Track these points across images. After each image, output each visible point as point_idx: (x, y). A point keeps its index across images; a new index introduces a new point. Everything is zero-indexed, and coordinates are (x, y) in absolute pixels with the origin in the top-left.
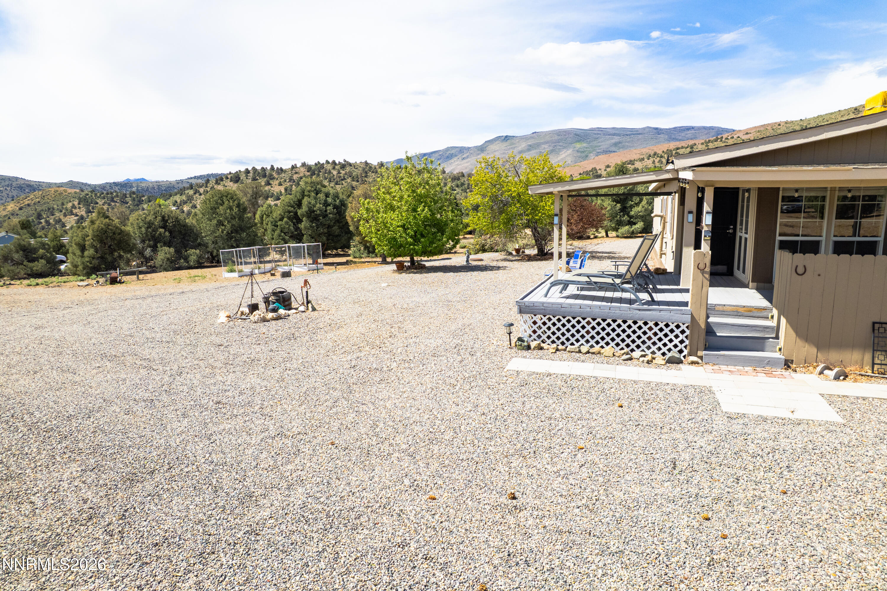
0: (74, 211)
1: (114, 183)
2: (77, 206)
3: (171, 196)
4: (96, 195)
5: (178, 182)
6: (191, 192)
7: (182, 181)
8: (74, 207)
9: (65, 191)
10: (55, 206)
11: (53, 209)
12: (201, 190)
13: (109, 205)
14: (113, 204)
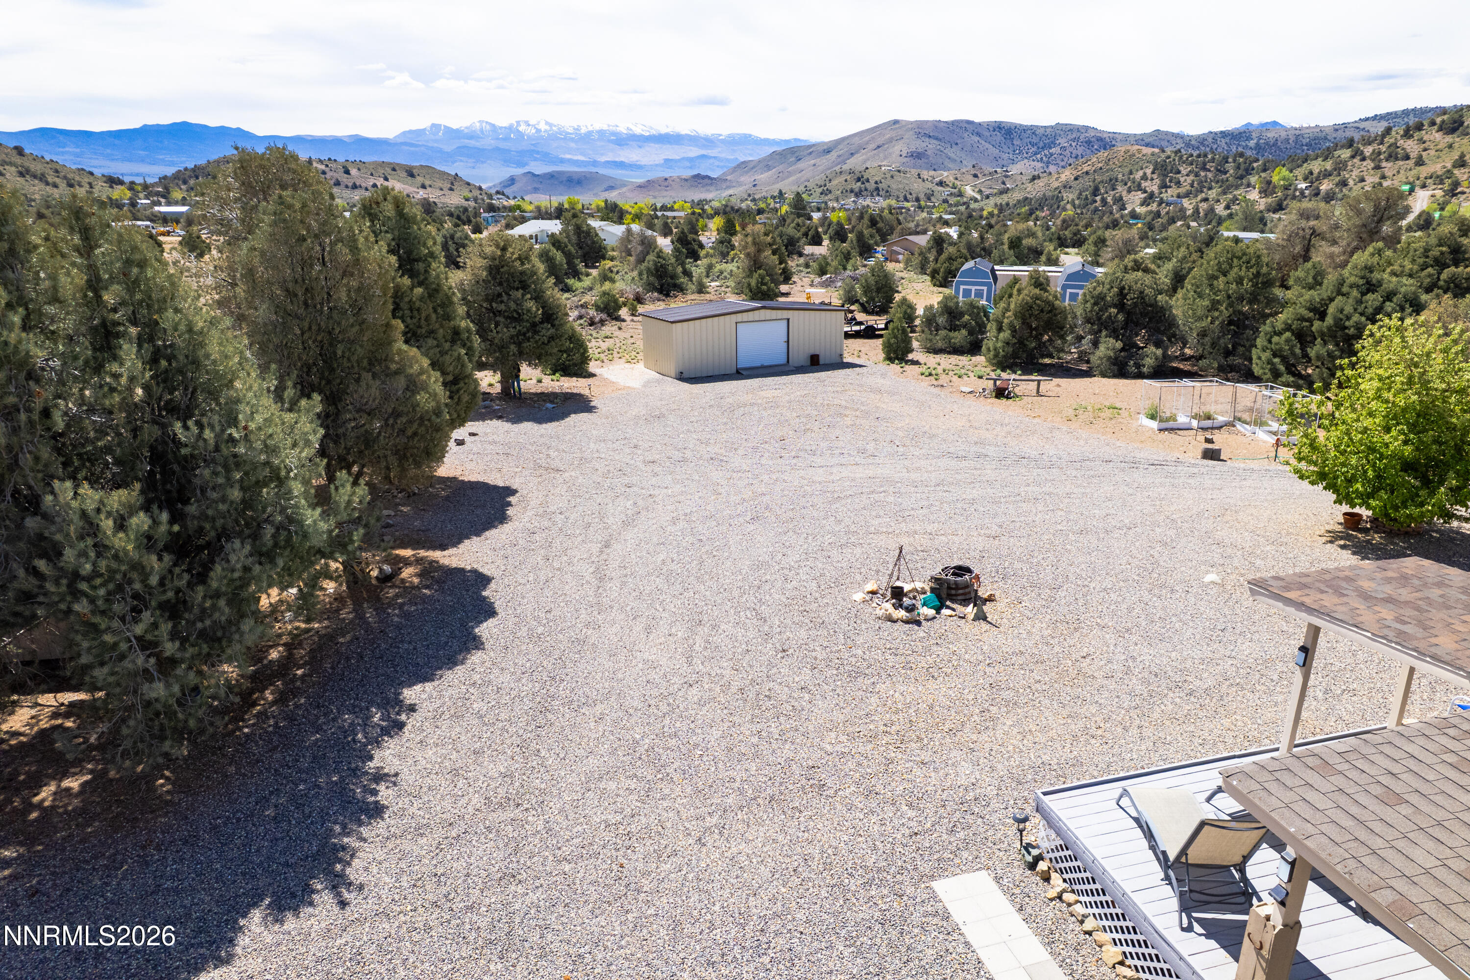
0: (1144, 184)
1: (1221, 132)
2: (1149, 176)
3: (1305, 160)
4: (1181, 157)
5: (1336, 128)
6: (1345, 154)
7: (1345, 126)
8: (1144, 177)
9: (1139, 151)
10: (1120, 176)
11: (1117, 180)
12: (1368, 150)
13: (1197, 175)
14: (1202, 174)
